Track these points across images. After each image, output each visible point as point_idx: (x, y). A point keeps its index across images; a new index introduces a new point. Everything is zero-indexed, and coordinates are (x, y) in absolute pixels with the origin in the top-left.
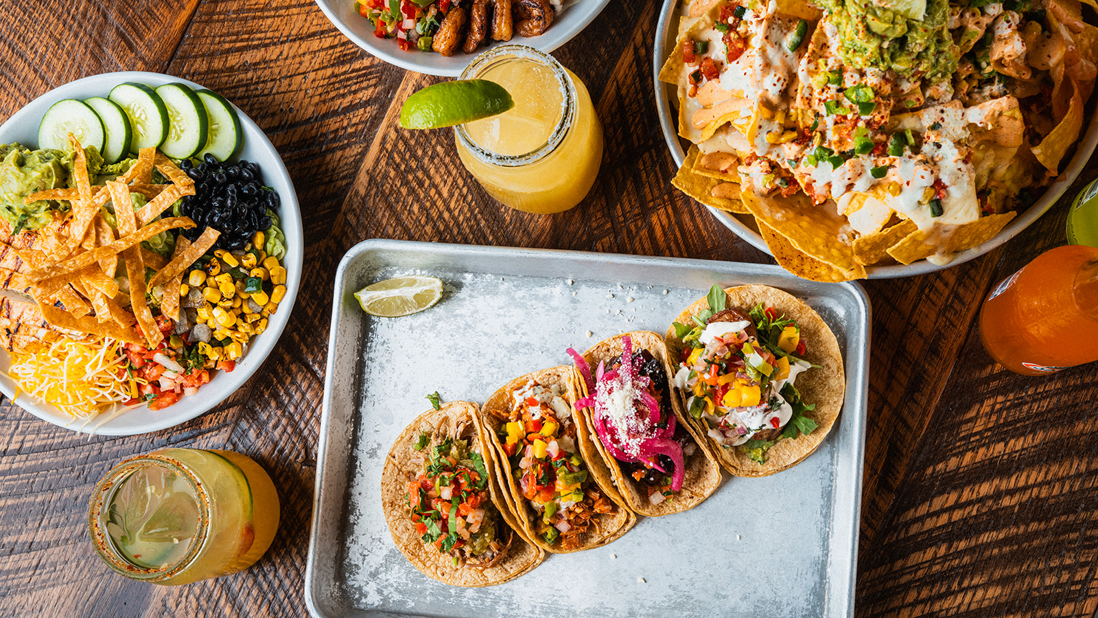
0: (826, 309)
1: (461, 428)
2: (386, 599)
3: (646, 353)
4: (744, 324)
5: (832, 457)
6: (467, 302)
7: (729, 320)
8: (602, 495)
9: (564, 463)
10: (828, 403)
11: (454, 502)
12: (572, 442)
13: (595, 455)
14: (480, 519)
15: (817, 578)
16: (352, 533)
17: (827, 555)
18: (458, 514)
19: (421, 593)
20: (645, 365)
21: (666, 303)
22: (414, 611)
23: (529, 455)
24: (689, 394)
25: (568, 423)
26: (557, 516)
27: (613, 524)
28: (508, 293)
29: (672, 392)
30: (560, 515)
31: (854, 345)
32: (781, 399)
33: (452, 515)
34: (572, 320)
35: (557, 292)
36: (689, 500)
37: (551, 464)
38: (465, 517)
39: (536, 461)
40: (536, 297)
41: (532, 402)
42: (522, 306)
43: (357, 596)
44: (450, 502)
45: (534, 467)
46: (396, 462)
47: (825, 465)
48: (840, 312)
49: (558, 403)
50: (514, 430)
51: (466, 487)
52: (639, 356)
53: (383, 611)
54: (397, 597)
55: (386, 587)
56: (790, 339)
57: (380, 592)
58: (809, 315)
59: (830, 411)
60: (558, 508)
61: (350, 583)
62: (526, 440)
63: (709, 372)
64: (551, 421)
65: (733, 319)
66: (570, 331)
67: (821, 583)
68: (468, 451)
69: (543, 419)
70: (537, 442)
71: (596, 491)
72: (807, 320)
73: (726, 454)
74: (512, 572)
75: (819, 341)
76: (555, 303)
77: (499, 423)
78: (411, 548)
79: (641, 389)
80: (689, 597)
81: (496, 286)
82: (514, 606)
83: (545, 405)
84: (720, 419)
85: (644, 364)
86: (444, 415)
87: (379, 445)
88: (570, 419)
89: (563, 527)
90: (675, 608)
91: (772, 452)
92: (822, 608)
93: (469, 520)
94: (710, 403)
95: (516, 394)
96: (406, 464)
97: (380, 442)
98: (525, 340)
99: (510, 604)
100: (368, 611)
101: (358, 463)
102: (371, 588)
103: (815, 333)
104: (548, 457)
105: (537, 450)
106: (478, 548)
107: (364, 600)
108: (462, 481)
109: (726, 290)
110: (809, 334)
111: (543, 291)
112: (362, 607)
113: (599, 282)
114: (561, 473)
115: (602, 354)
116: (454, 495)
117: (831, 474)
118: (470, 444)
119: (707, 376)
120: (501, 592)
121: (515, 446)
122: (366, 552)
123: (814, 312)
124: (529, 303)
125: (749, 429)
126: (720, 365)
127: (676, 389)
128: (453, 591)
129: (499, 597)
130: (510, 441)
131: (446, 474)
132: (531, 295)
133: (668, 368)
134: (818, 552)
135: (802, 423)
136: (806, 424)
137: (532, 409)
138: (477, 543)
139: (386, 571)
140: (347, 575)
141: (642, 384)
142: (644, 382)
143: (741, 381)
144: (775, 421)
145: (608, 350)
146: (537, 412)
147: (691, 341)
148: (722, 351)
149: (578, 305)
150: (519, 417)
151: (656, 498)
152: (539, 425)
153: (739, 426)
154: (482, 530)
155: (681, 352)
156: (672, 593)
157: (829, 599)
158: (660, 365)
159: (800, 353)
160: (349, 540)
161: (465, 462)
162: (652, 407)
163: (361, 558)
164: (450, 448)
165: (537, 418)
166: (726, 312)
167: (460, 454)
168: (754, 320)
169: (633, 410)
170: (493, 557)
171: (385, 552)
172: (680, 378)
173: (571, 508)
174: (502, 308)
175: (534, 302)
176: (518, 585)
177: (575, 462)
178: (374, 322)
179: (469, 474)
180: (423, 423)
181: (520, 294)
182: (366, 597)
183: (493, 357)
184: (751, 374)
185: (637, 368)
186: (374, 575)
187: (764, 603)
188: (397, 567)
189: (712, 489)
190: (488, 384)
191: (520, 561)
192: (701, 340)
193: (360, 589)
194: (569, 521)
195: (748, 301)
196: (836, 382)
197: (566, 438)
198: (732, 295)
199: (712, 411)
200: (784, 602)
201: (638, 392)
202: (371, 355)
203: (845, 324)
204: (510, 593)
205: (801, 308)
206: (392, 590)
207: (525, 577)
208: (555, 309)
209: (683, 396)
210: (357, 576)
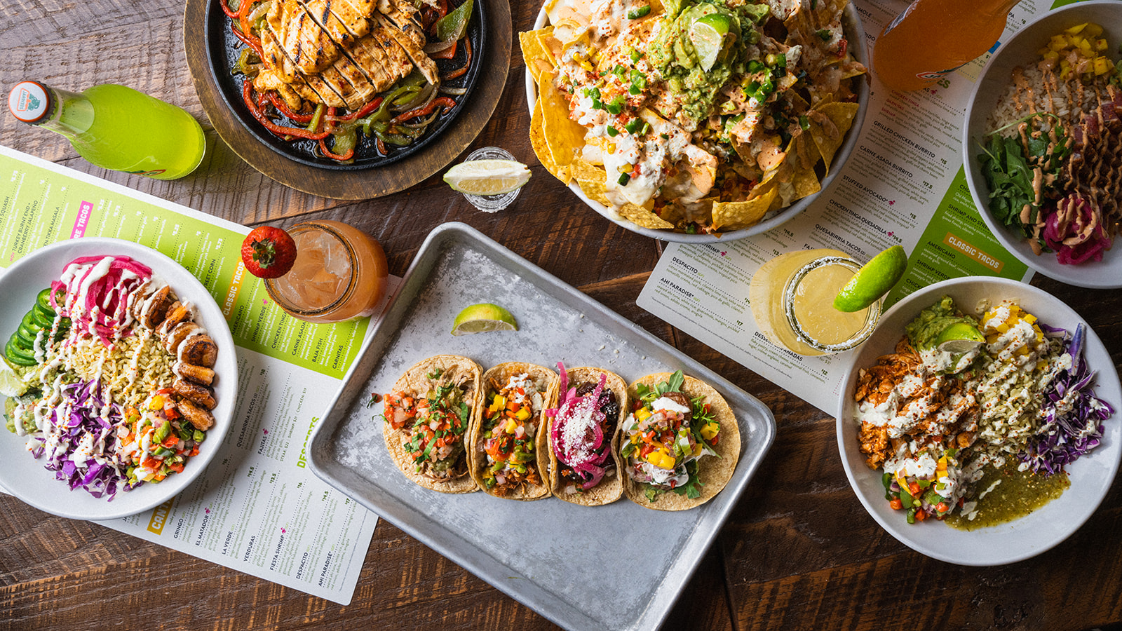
0: (744, 420)
1: (464, 380)
2: (360, 465)
3: (612, 395)
4: (686, 410)
5: (698, 519)
6: (508, 295)
7: (678, 402)
8: (537, 473)
9: (522, 444)
10: (714, 484)
11: (437, 435)
12: (534, 430)
13: (544, 445)
14: (447, 453)
15: (649, 589)
16: (358, 411)
17: (663, 578)
18: (435, 445)
19: (386, 472)
20: (607, 405)
21: (641, 363)
22: (375, 482)
23: (502, 427)
24: (627, 438)
25: (537, 414)
26: (500, 471)
27: (535, 492)
28: (538, 302)
29: (617, 432)
30: (503, 472)
31: (750, 457)
32: (685, 470)
33: (432, 443)
34: (572, 343)
35: (572, 318)
36: (591, 500)
37: (513, 440)
38: (438, 448)
39: (504, 434)
40: (556, 315)
41: (521, 391)
42: (544, 316)
43: (342, 453)
44: (435, 432)
45: (502, 438)
46: (409, 380)
47: (691, 521)
48: (752, 428)
49: (537, 397)
50: (499, 401)
51: (449, 428)
52: (607, 395)
53: (355, 472)
54: (368, 467)
55: (364, 457)
56: (711, 432)
57: (358, 458)
58: (730, 420)
59: (712, 489)
60: (504, 467)
61: (342, 443)
62: (504, 414)
63: (647, 434)
64: (527, 410)
65: (680, 402)
66: (567, 349)
67: (650, 594)
68: (461, 399)
69: (522, 405)
70: (510, 420)
71: (533, 468)
72: (728, 422)
73: (630, 485)
74: (452, 489)
75: (729, 441)
76: (567, 325)
77: (492, 389)
78: (393, 440)
79: (597, 422)
80: (560, 561)
81: (533, 294)
82: (443, 511)
83: (528, 397)
84: (638, 463)
85: (608, 402)
86: (455, 363)
87: (403, 361)
88: (540, 412)
89: (501, 480)
90: (547, 563)
91: (662, 497)
92: (642, 611)
93: (441, 451)
94: (638, 451)
95: (512, 379)
96: (414, 383)
97: (405, 359)
98: (535, 339)
99: (441, 508)
100: (345, 467)
101: (383, 366)
102: (354, 453)
103: (729, 434)
104: (514, 435)
105: (509, 425)
106: (438, 469)
107: (345, 458)
108: (448, 422)
109: (685, 376)
110: (724, 432)
111: (564, 314)
112: (342, 462)
113: (604, 327)
114: (517, 449)
115: (581, 376)
116: (438, 428)
117: (692, 529)
118: (464, 393)
119: (644, 435)
120: (439, 498)
121: (494, 414)
122: (361, 428)
123: (735, 421)
124: (550, 317)
125: (654, 480)
126: (657, 433)
127: (621, 431)
128: (407, 481)
129: (436, 500)
130: (493, 408)
131: (440, 412)
132: (553, 312)
133: (622, 413)
134: (657, 574)
135: (691, 488)
136: (693, 492)
137: (518, 395)
138: (439, 465)
139: (369, 447)
140: (342, 436)
141: (598, 418)
142: (601, 417)
143: (666, 449)
144: (673, 482)
145: (587, 375)
146: (520, 399)
147: (646, 402)
148: (663, 423)
149: (582, 335)
150: (506, 395)
151: (570, 490)
152: (518, 407)
153: (648, 475)
154: (446, 459)
155: (635, 405)
156: (551, 553)
157: (650, 607)
158: (618, 410)
159: (712, 443)
160: (354, 414)
161: (456, 408)
162: (598, 437)
163: (356, 429)
164: (450, 392)
165: (518, 401)
166: (678, 395)
167: (455, 399)
168: (694, 410)
169: (584, 434)
170: (445, 476)
171: (374, 434)
172: (626, 424)
173: (512, 471)
174: (530, 311)
175: (553, 317)
176: (452, 500)
177: (529, 446)
178: (438, 276)
179: (455, 420)
180: (439, 362)
181: (546, 307)
182: (348, 456)
183: (507, 340)
184: (676, 448)
185: (601, 404)
186: (360, 445)
187: (607, 588)
188: (377, 447)
189: (609, 502)
190: (495, 357)
191: (462, 485)
192: (652, 404)
193: (346, 449)
194: (506, 478)
195: (696, 390)
196: (726, 472)
197: (531, 425)
198: (687, 381)
199: (636, 456)
200: (621, 593)
201: (594, 423)
202: (426, 298)
203: (751, 437)
204: (444, 501)
205: (728, 413)
206: (367, 461)
207: (459, 496)
208: (565, 330)
209: (623, 438)
210: (348, 441)
